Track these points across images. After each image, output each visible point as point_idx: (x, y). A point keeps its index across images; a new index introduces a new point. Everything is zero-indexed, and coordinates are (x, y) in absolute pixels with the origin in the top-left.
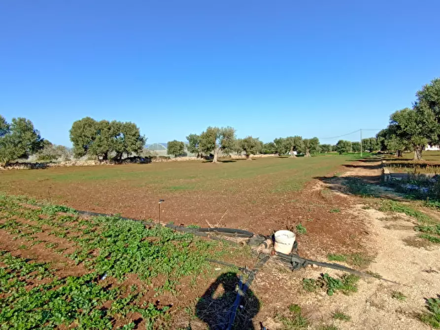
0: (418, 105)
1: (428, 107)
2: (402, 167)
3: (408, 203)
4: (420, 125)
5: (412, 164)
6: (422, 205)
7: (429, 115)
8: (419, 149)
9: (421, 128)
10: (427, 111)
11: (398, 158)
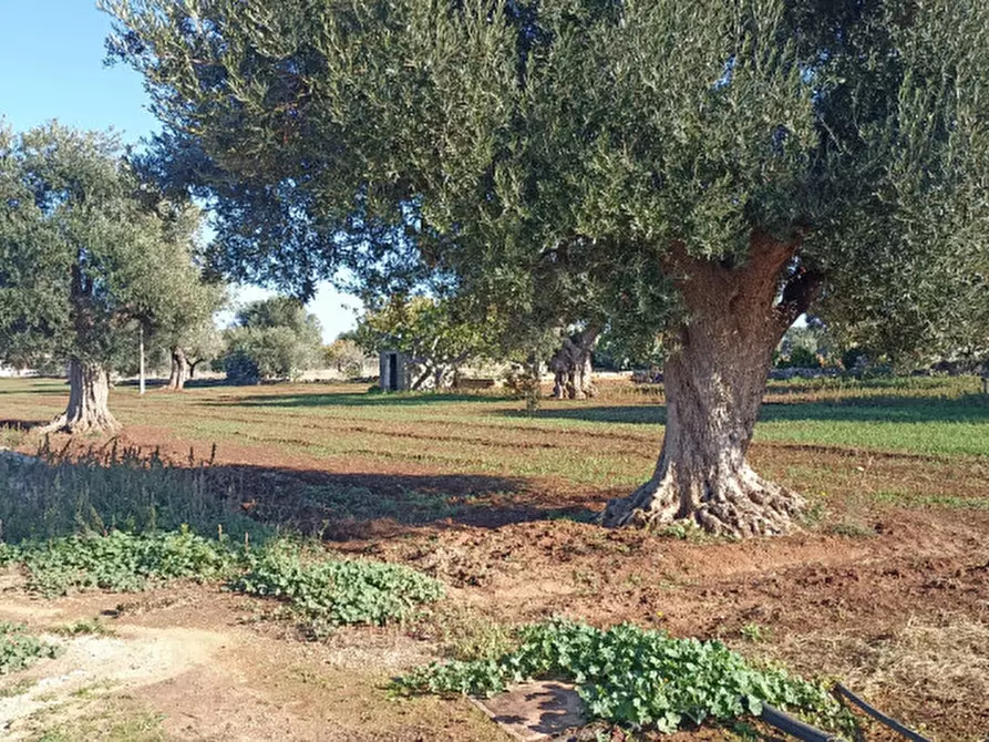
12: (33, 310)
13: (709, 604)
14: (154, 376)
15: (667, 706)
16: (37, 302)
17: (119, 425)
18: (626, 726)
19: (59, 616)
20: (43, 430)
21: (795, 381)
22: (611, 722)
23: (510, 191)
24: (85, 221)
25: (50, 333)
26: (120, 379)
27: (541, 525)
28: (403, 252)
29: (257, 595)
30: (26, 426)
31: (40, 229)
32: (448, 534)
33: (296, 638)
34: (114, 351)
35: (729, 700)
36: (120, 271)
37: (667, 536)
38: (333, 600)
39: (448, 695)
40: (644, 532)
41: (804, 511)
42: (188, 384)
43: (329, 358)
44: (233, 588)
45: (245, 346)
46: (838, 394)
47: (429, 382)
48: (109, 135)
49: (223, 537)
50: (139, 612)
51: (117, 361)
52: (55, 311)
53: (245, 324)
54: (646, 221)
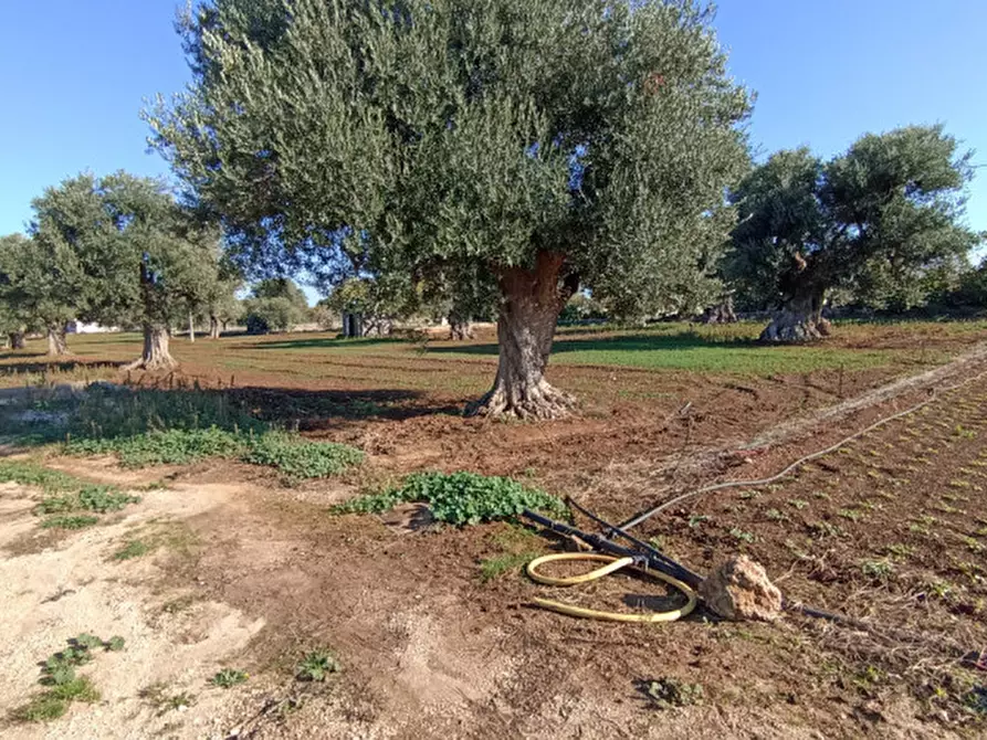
0: (39, 230)
1: (60, 236)
2: (19, 372)
3: (24, 456)
4: (49, 277)
5: (43, 365)
6: (57, 451)
7: (65, 257)
8: (58, 330)
9: (51, 283)
10: (61, 247)
11: (11, 351)
12: (115, 293)
13: (513, 458)
14: (200, 330)
15: (473, 511)
16: (117, 288)
17: (177, 364)
18: (452, 523)
19: (140, 480)
20: (127, 368)
21: (593, 326)
22: (445, 521)
23: (396, 229)
24: (147, 235)
25: (128, 307)
26: (177, 332)
27: (427, 418)
28: (340, 260)
29: (258, 464)
30: (116, 365)
31: (117, 241)
32: (373, 425)
33: (279, 487)
34: (170, 317)
35: (506, 507)
36: (171, 267)
37: (497, 421)
38: (301, 465)
39: (361, 513)
40: (484, 421)
41: (574, 404)
42: (222, 335)
43: (311, 316)
44: (243, 460)
45: (257, 310)
46: (612, 334)
47: (374, 332)
48: (159, 180)
49: (237, 431)
50: (188, 475)
51: (173, 322)
52: (130, 292)
53: (257, 296)
54: (475, 246)
